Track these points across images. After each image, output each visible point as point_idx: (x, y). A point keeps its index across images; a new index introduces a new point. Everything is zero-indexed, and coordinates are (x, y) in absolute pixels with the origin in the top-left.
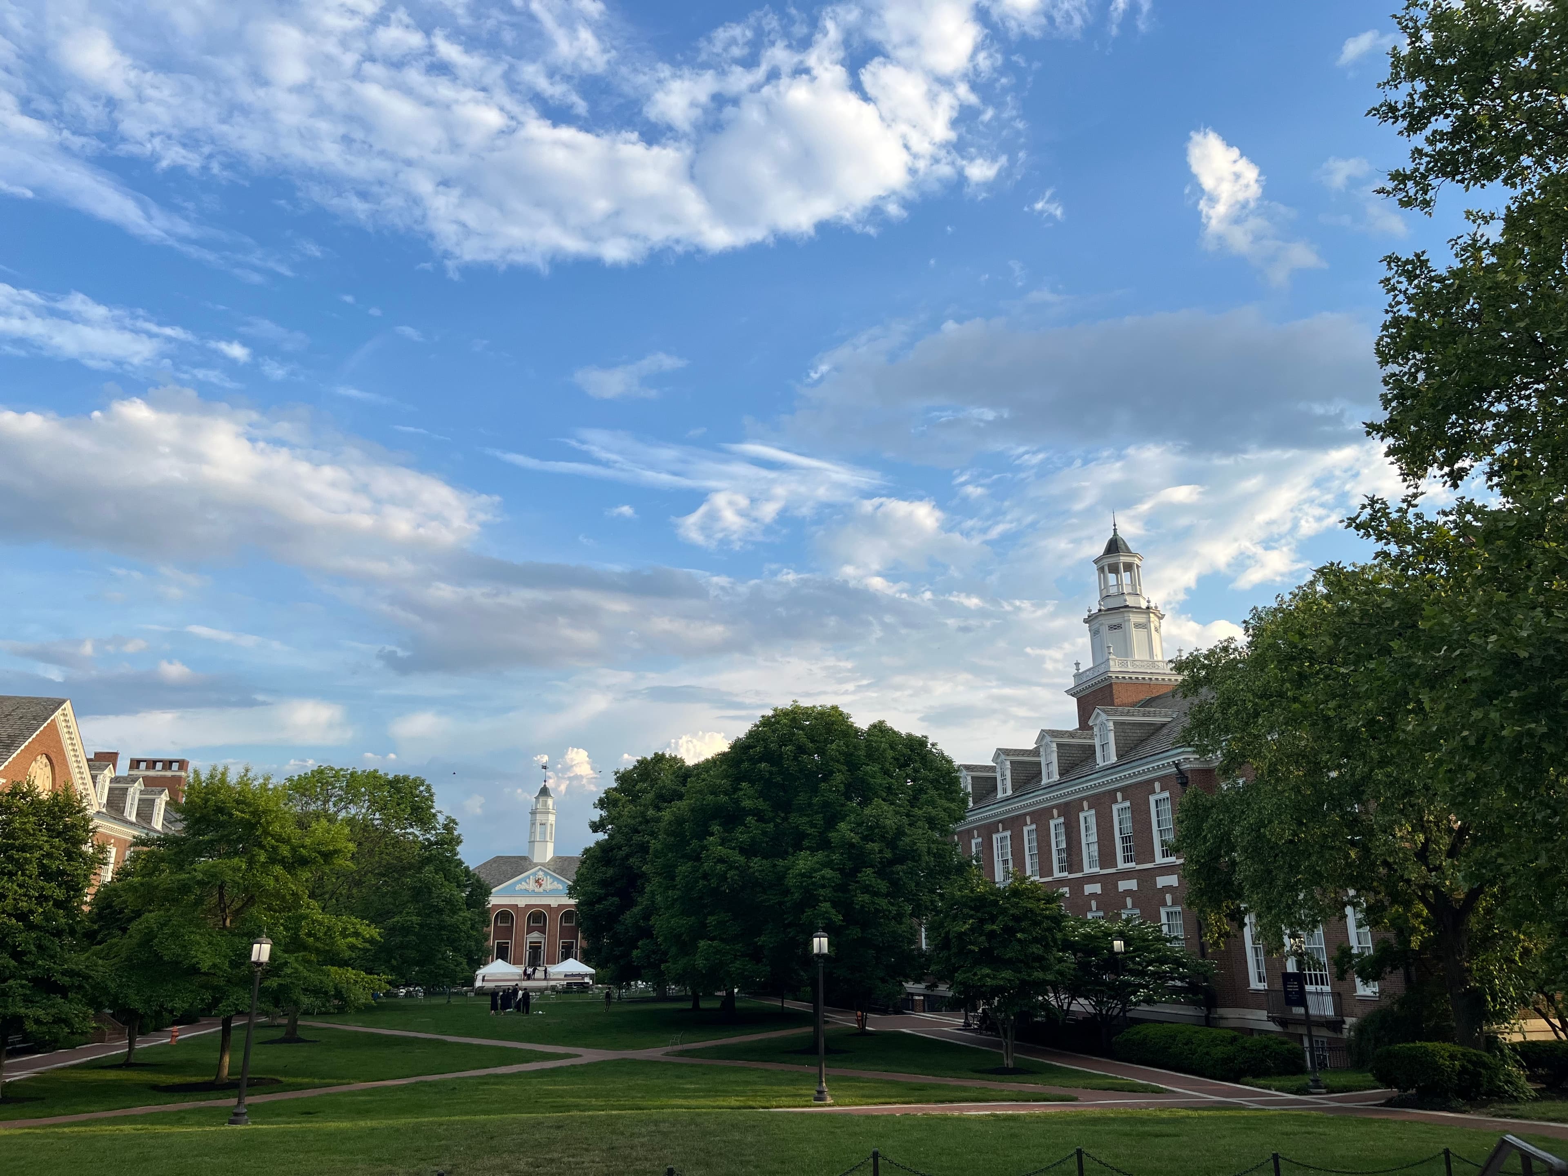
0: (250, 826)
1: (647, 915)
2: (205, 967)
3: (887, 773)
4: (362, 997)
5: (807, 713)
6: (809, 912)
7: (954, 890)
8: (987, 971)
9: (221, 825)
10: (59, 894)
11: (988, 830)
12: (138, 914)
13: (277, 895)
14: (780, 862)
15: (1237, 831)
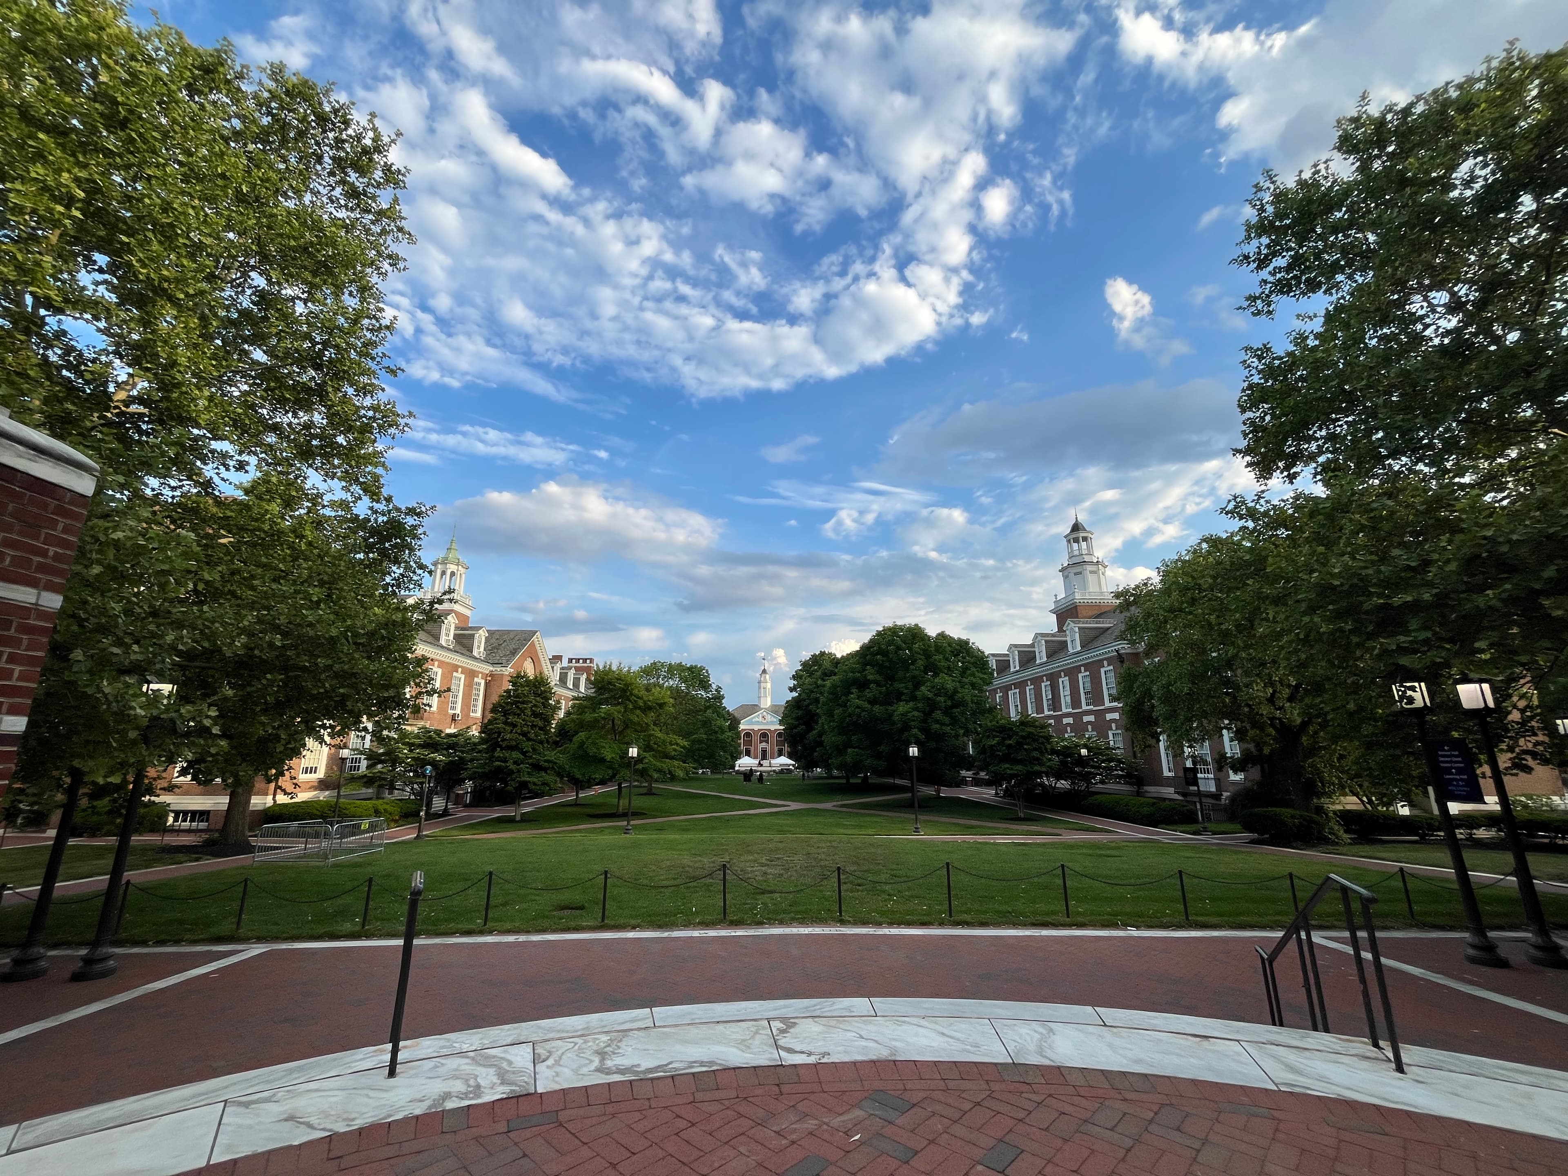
0: (624, 691)
1: (820, 735)
2: (608, 758)
3: (947, 659)
4: (681, 774)
5: (901, 628)
6: (906, 734)
7: (986, 721)
8: (1007, 766)
9: (611, 690)
10: (540, 724)
11: (1006, 689)
12: (576, 733)
13: (639, 724)
14: (890, 708)
15: (1155, 688)
